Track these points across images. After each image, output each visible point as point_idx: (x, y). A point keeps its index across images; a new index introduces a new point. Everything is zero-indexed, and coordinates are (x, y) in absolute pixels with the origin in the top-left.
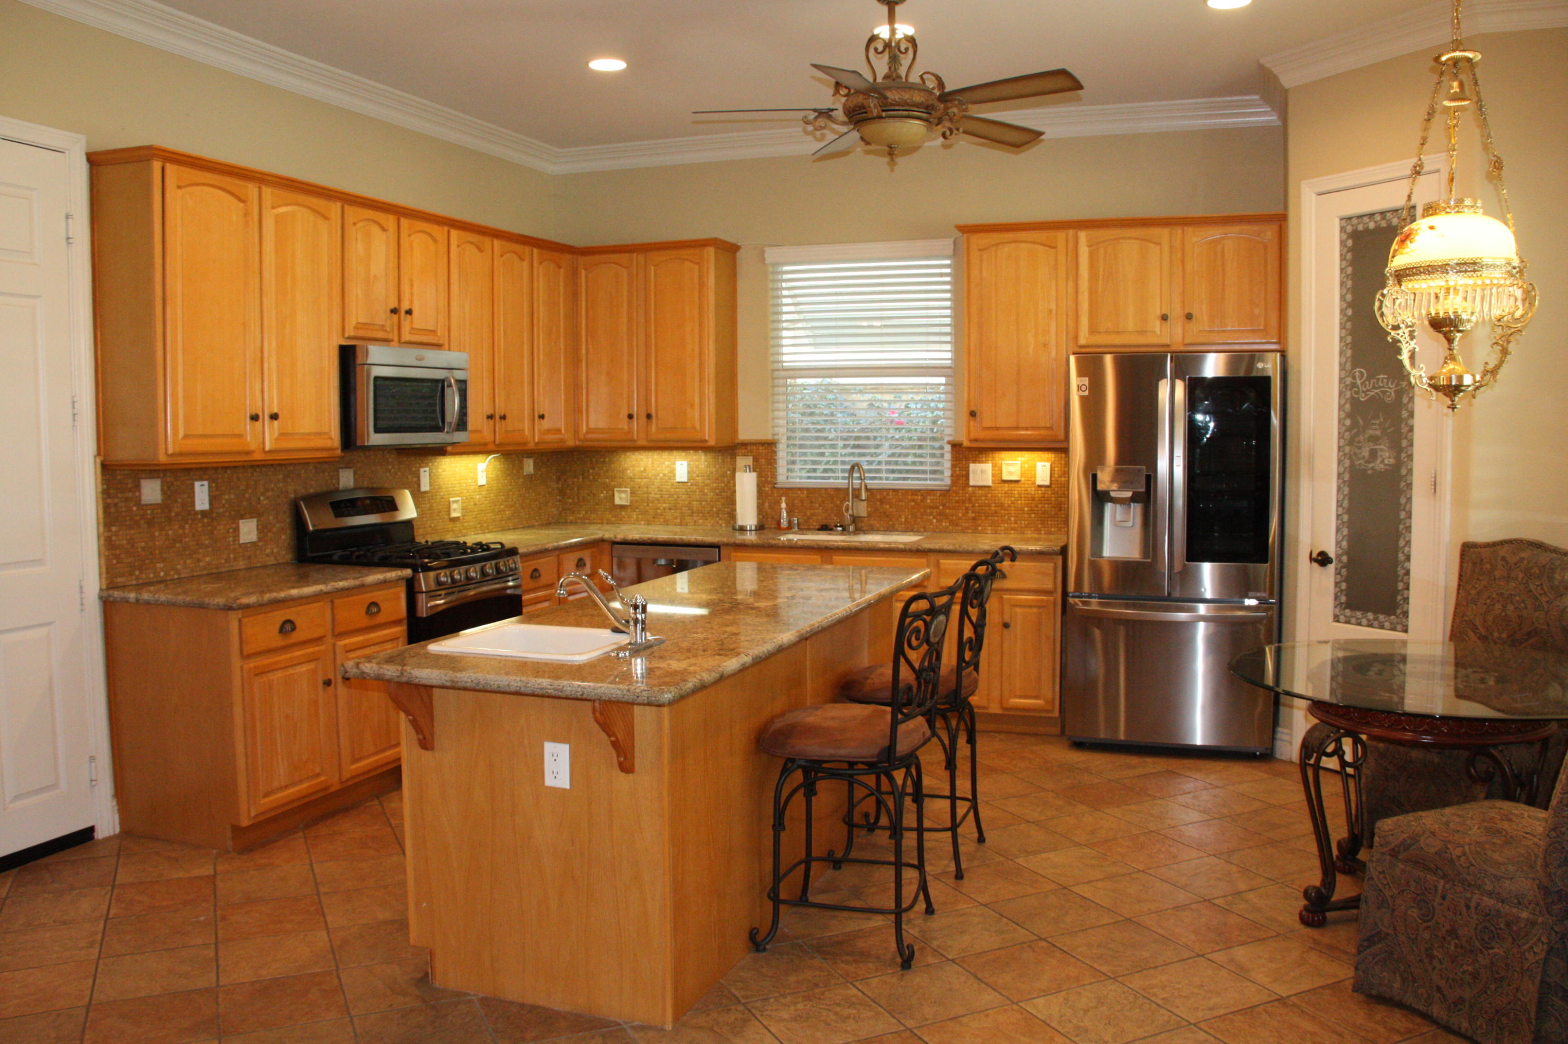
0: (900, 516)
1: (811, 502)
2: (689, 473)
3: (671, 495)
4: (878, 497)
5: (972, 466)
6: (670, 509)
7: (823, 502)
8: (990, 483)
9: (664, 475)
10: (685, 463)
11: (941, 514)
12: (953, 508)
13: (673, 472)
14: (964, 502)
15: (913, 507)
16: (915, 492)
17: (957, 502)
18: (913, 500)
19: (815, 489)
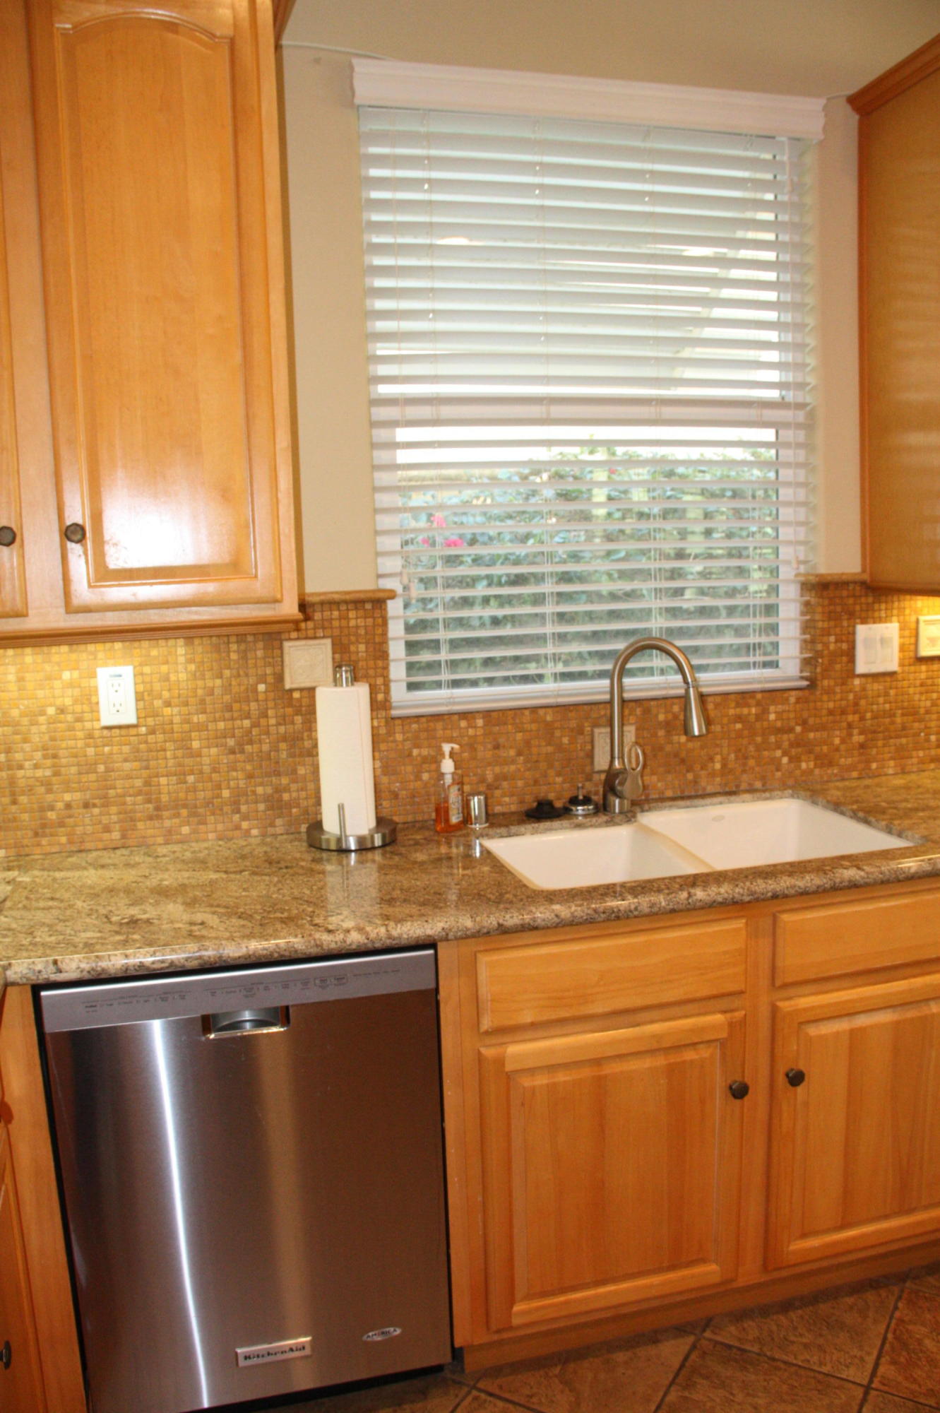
0: (711, 759)
1: (497, 747)
2: (139, 697)
3: (90, 767)
4: (661, 717)
5: (862, 631)
6: (86, 805)
7: (528, 743)
8: (893, 666)
9: (62, 711)
10: (127, 671)
11: (796, 744)
12: (822, 727)
13: (89, 700)
14: (843, 712)
15: (739, 735)
16: (744, 697)
17: (831, 712)
18: (739, 718)
19: (503, 711)
